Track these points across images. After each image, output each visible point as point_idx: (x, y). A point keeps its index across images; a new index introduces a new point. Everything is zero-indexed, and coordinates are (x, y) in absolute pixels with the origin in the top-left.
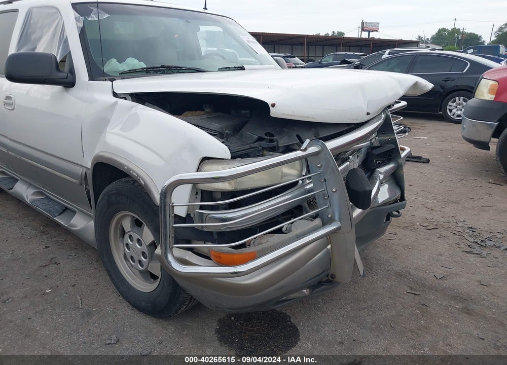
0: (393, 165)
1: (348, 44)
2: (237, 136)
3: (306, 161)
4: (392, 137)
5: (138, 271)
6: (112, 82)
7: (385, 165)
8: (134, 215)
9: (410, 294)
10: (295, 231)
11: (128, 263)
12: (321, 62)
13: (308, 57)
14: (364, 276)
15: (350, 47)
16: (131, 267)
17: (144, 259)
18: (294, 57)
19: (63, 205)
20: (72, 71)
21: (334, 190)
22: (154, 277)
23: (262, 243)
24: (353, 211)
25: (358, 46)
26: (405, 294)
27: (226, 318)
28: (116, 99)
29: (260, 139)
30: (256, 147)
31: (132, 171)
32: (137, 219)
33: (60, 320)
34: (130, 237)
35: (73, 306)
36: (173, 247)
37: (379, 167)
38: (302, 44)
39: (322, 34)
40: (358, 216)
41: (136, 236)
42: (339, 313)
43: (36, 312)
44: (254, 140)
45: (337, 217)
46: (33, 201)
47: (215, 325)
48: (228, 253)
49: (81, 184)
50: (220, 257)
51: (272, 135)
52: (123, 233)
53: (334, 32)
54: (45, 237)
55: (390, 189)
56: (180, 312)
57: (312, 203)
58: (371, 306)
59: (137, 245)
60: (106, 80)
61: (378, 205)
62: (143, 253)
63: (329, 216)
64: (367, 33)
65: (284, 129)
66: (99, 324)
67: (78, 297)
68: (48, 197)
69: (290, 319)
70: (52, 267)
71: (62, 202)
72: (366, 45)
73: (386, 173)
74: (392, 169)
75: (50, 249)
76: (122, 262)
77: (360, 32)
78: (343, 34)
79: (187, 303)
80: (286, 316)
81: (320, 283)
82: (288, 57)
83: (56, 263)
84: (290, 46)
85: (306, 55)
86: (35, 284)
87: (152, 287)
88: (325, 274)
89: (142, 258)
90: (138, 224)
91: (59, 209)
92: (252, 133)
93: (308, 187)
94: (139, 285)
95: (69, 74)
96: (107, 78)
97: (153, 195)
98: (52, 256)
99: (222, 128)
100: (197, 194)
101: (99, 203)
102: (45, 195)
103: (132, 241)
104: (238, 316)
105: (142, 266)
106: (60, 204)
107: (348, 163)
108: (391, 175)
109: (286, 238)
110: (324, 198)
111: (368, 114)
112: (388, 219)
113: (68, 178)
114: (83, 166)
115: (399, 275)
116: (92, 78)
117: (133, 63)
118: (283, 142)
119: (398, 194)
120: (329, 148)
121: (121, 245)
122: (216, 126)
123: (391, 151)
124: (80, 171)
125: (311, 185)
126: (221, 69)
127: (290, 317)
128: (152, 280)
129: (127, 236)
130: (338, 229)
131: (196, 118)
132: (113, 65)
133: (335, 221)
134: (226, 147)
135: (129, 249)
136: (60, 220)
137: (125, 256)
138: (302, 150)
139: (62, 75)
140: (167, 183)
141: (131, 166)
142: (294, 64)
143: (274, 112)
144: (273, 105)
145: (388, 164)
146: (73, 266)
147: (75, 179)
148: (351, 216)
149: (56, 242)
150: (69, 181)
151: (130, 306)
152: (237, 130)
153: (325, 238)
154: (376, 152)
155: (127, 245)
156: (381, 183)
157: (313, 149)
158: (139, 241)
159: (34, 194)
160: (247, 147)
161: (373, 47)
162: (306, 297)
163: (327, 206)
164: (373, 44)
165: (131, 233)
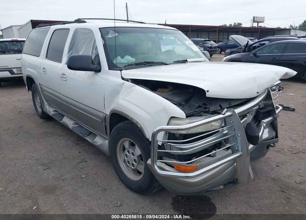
0: (272, 118)
1: (244, 31)
2: (187, 105)
3: (224, 120)
4: (271, 102)
5: (131, 169)
6: (121, 71)
7: (266, 118)
8: (131, 140)
9: (280, 191)
10: (218, 157)
11: (126, 164)
12: (227, 43)
13: (219, 39)
14: (253, 180)
15: (245, 33)
16: (127, 166)
17: (135, 163)
18: (210, 41)
19: (89, 131)
20: (99, 64)
21: (239, 135)
22: (140, 173)
23: (201, 162)
24: (249, 145)
25: (250, 32)
26: (277, 191)
27: (176, 197)
28: (123, 81)
29: (199, 107)
30: (197, 111)
31: (133, 120)
32: (132, 142)
33: (91, 192)
34: (128, 151)
35: (96, 185)
36: (157, 161)
37: (264, 119)
38: (215, 31)
39: (228, 25)
40: (252, 148)
41: (131, 151)
42: (238, 199)
43: (79, 187)
44: (196, 107)
45: (240, 149)
46: (73, 128)
47: (171, 201)
48: (183, 166)
49: (102, 122)
50: (179, 168)
51: (206, 105)
52: (124, 149)
53: (235, 23)
54: (78, 147)
55: (269, 132)
56: (153, 192)
57: (227, 140)
58: (257, 196)
59: (132, 156)
60: (117, 70)
61: (262, 140)
62: (135, 160)
63: (236, 148)
64: (257, 23)
65: (213, 102)
66: (111, 195)
67: (99, 180)
68: (80, 126)
69: (211, 200)
70: (84, 163)
71: (89, 129)
72: (255, 31)
73: (267, 123)
74: (270, 120)
75: (81, 153)
76: (122, 164)
77: (252, 23)
78: (241, 24)
79: (157, 188)
80: (209, 198)
81: (229, 183)
82: (207, 40)
83: (85, 161)
84: (208, 33)
85: (217, 38)
86: (77, 172)
87: (139, 178)
88: (233, 178)
89: (134, 162)
90: (132, 145)
91: (87, 133)
92: (195, 103)
93: (225, 132)
94: (131, 177)
95: (98, 66)
96: (118, 69)
97: (145, 133)
98: (83, 157)
99: (180, 100)
100: (166, 134)
101: (113, 133)
102: (79, 124)
103: (129, 153)
104: (183, 197)
105: (134, 166)
106: (87, 130)
107: (246, 118)
108: (270, 124)
109: (213, 159)
110: (234, 139)
111: (258, 93)
112: (268, 148)
113: (95, 118)
114: (104, 113)
115: (274, 180)
116: (110, 69)
117: (129, 59)
118: (212, 109)
119: (274, 134)
120: (237, 113)
121: (123, 155)
122: (177, 99)
123: (270, 111)
124: (102, 115)
125: (227, 131)
126: (175, 62)
127: (211, 199)
128: (138, 174)
129: (126, 151)
130: (241, 155)
131: (166, 94)
132: (119, 60)
133: (239, 151)
134: (183, 112)
135: (127, 157)
136: (88, 139)
137: (124, 161)
138: (222, 114)
139: (95, 66)
140: (155, 130)
141: (133, 117)
142: (211, 45)
143: (208, 95)
144: (208, 91)
145: (268, 117)
146: (94, 163)
147: (99, 119)
148: (248, 148)
149: (84, 150)
150: (95, 119)
151: (126, 187)
152: (187, 101)
153: (234, 160)
154: (262, 111)
155: (126, 155)
156: (264, 128)
157: (228, 114)
158: (133, 153)
159: (74, 124)
160: (193, 111)
161: (260, 33)
162: (222, 189)
163: (235, 143)
164: (260, 30)
165: (129, 149)
